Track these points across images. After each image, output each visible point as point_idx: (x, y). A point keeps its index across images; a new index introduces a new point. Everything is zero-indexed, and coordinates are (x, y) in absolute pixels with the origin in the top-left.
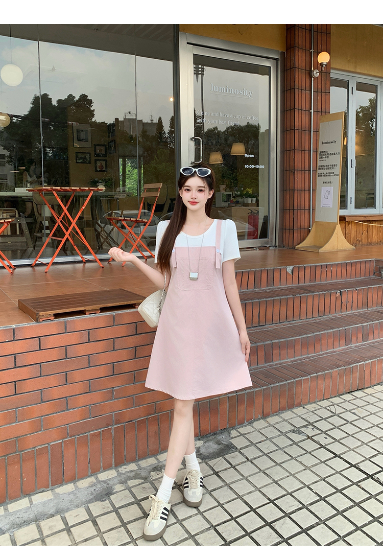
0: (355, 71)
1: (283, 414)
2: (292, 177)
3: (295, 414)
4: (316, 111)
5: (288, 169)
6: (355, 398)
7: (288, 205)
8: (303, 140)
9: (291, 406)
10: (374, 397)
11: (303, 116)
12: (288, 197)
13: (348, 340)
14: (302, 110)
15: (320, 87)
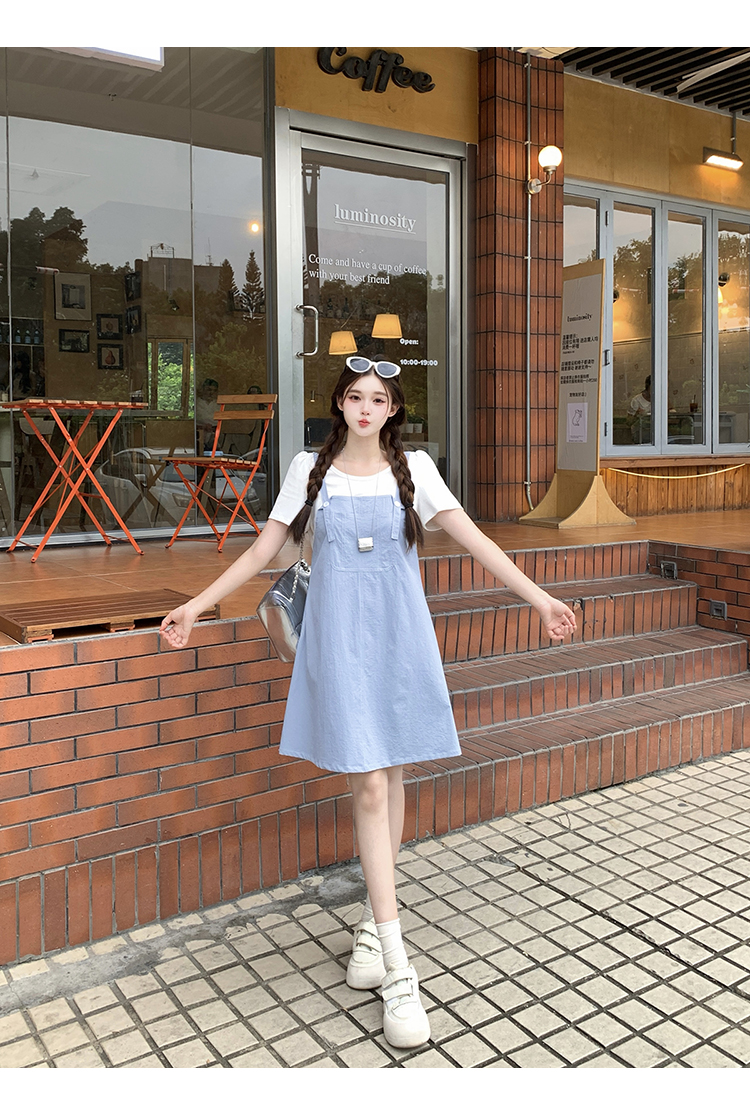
0: (611, 180)
1: (472, 831)
2: (490, 383)
3: (495, 830)
4: (537, 258)
5: (483, 367)
6: (606, 800)
7: (483, 436)
8: (512, 313)
9: (485, 816)
10: (642, 798)
11: (512, 267)
12: (483, 421)
13: (596, 694)
14: (509, 256)
15: (543, 211)
